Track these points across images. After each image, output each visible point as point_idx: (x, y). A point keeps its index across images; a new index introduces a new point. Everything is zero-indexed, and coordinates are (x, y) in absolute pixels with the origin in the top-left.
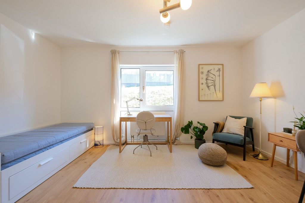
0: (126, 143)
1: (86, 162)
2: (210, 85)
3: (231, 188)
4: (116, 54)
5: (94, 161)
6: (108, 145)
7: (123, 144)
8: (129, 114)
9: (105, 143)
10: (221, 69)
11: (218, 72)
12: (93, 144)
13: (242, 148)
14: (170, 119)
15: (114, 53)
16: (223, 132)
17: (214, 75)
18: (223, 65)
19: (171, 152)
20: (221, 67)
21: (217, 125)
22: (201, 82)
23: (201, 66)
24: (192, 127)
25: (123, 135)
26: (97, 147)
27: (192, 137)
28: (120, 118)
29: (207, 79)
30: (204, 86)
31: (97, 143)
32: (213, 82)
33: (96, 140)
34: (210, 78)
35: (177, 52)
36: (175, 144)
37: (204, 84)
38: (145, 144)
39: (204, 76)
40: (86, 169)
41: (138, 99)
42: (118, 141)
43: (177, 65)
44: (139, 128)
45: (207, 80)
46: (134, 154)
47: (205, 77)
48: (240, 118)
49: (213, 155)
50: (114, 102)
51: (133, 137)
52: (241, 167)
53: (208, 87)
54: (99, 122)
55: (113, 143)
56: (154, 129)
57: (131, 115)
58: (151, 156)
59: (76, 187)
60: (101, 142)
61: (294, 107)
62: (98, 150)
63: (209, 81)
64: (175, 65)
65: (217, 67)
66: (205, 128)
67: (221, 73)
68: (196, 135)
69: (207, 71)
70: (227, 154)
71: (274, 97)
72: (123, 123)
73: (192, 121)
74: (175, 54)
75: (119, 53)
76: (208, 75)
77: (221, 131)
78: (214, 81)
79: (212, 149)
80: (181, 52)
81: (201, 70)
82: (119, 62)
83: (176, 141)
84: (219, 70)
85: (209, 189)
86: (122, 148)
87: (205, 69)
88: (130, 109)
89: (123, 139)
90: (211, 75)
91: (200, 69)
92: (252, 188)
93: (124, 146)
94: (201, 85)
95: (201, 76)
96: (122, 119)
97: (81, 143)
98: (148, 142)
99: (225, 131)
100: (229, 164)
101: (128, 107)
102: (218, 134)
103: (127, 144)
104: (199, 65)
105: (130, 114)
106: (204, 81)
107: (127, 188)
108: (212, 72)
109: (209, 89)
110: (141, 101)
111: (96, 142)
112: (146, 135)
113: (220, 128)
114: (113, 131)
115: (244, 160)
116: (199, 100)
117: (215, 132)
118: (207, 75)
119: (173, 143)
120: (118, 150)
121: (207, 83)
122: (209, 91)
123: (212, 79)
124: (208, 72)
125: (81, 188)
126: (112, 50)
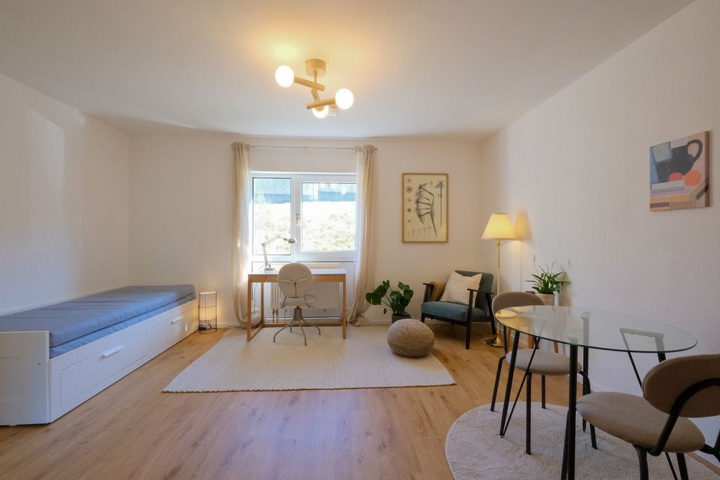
0: (262, 324)
1: (182, 357)
2: (423, 212)
3: (420, 385)
4: (242, 150)
5: (199, 355)
6: (225, 329)
7: (257, 326)
8: (268, 267)
9: (220, 324)
10: (445, 183)
11: (439, 189)
12: (195, 326)
13: (465, 328)
14: (342, 277)
15: (239, 149)
16: (441, 300)
17: (431, 194)
18: (447, 175)
19: (344, 338)
20: (443, 178)
21: (430, 287)
22: (408, 206)
23: (406, 177)
24: (388, 293)
25: (256, 308)
26: (204, 332)
27: (385, 311)
28: (249, 275)
29: (418, 202)
30: (414, 215)
31: (204, 325)
32: (429, 206)
33: (203, 317)
34: (423, 200)
35: (360, 150)
36: (356, 324)
37: (413, 210)
38: (297, 325)
39: (412, 196)
40: (184, 367)
41: (285, 239)
42: (246, 320)
43: (362, 174)
44: (284, 293)
45: (419, 204)
46: (274, 342)
47: (414, 198)
48: (470, 274)
49: (407, 339)
50: (239, 245)
51: (275, 312)
52: (456, 358)
53: (420, 216)
54: (209, 283)
55: (237, 324)
56: (314, 296)
57: (272, 269)
58: (306, 345)
59: (168, 392)
60: (213, 324)
61: (535, 257)
62: (205, 337)
63: (422, 206)
64: (359, 173)
65: (436, 180)
66: (409, 293)
67: (444, 189)
68: (393, 306)
69: (418, 186)
70: (435, 337)
71: (520, 239)
72: (256, 286)
73: (388, 281)
74: (358, 153)
75: (248, 149)
76: (419, 194)
77: (438, 299)
78: (431, 205)
79: (407, 328)
80: (369, 152)
81: (406, 185)
82: (249, 166)
83: (360, 319)
84: (440, 185)
85: (385, 388)
86: (252, 334)
87: (415, 183)
88: (270, 259)
89: (256, 316)
90: (425, 194)
91: (405, 182)
92: (453, 384)
93: (257, 330)
94: (406, 212)
95: (407, 195)
96: (253, 278)
97: (172, 323)
98: (302, 322)
99: (444, 298)
100: (437, 353)
101: (265, 254)
102: (433, 304)
103: (265, 326)
104: (404, 174)
105: (271, 267)
106: (413, 206)
107: (254, 391)
108: (427, 187)
109: (421, 221)
110: (292, 242)
111: (201, 324)
112: (298, 308)
113: (436, 294)
114: (236, 301)
115: (468, 347)
116: (404, 242)
117: (426, 300)
118: (417, 194)
119: (353, 323)
120: (246, 336)
121: (417, 209)
122: (421, 223)
123: (428, 202)
124: (421, 187)
125: (177, 392)
126: (234, 143)
